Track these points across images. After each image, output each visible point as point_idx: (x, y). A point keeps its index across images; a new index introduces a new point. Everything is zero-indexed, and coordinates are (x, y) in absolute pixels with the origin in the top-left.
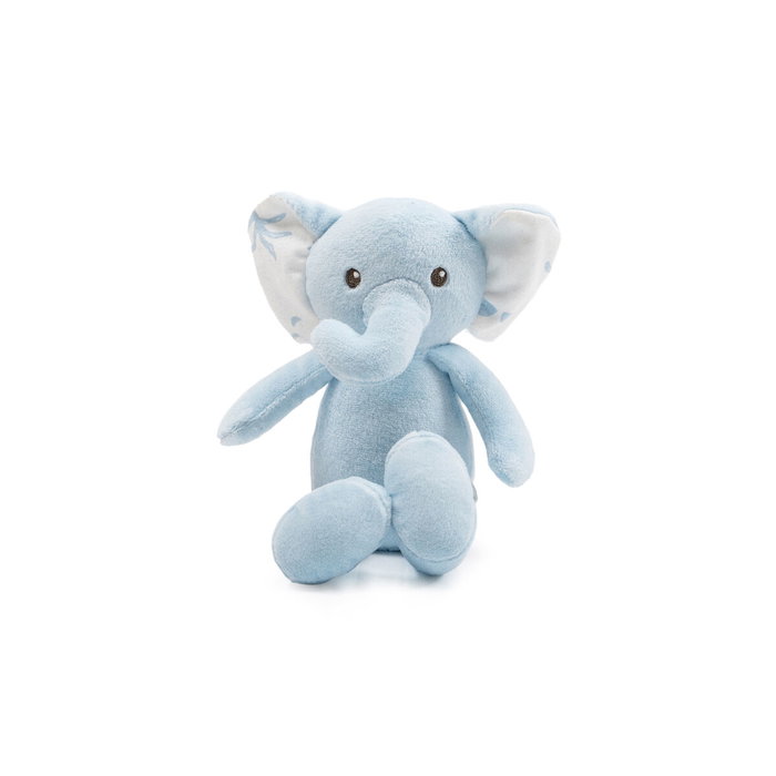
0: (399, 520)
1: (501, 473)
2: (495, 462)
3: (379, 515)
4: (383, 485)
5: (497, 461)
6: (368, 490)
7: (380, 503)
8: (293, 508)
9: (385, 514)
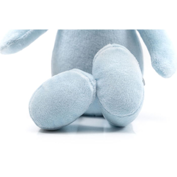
0: (100, 93)
1: (159, 69)
2: (155, 63)
3: (89, 90)
4: (92, 74)
5: (156, 63)
6: (83, 76)
7: (90, 83)
8: (41, 86)
9: (92, 89)
